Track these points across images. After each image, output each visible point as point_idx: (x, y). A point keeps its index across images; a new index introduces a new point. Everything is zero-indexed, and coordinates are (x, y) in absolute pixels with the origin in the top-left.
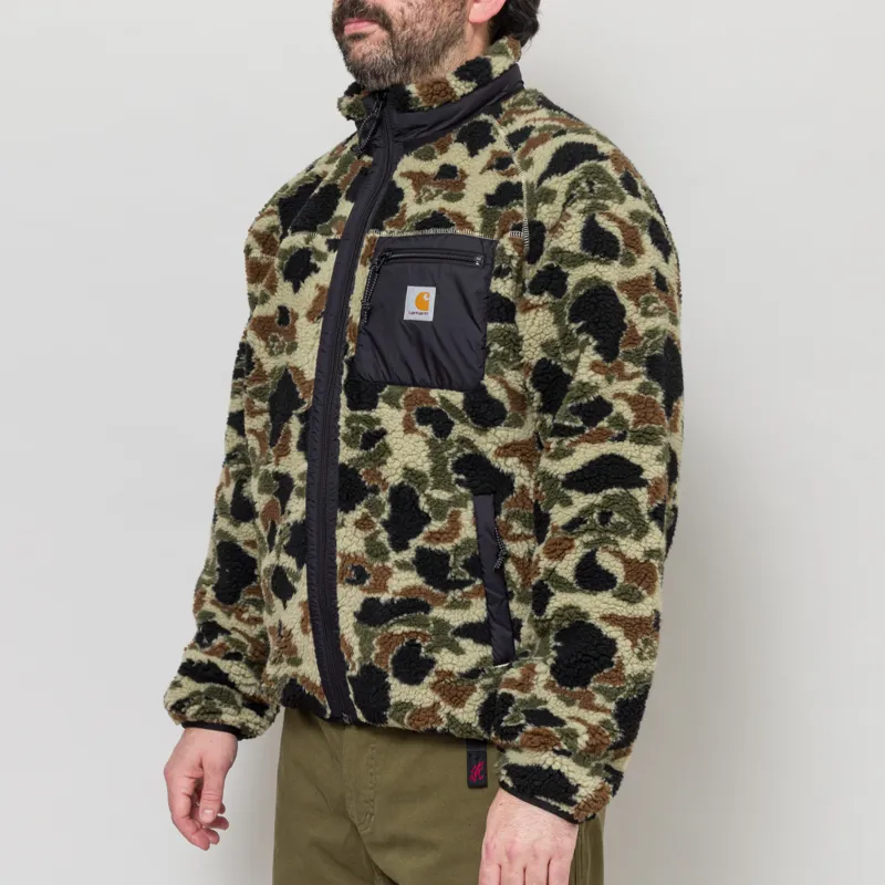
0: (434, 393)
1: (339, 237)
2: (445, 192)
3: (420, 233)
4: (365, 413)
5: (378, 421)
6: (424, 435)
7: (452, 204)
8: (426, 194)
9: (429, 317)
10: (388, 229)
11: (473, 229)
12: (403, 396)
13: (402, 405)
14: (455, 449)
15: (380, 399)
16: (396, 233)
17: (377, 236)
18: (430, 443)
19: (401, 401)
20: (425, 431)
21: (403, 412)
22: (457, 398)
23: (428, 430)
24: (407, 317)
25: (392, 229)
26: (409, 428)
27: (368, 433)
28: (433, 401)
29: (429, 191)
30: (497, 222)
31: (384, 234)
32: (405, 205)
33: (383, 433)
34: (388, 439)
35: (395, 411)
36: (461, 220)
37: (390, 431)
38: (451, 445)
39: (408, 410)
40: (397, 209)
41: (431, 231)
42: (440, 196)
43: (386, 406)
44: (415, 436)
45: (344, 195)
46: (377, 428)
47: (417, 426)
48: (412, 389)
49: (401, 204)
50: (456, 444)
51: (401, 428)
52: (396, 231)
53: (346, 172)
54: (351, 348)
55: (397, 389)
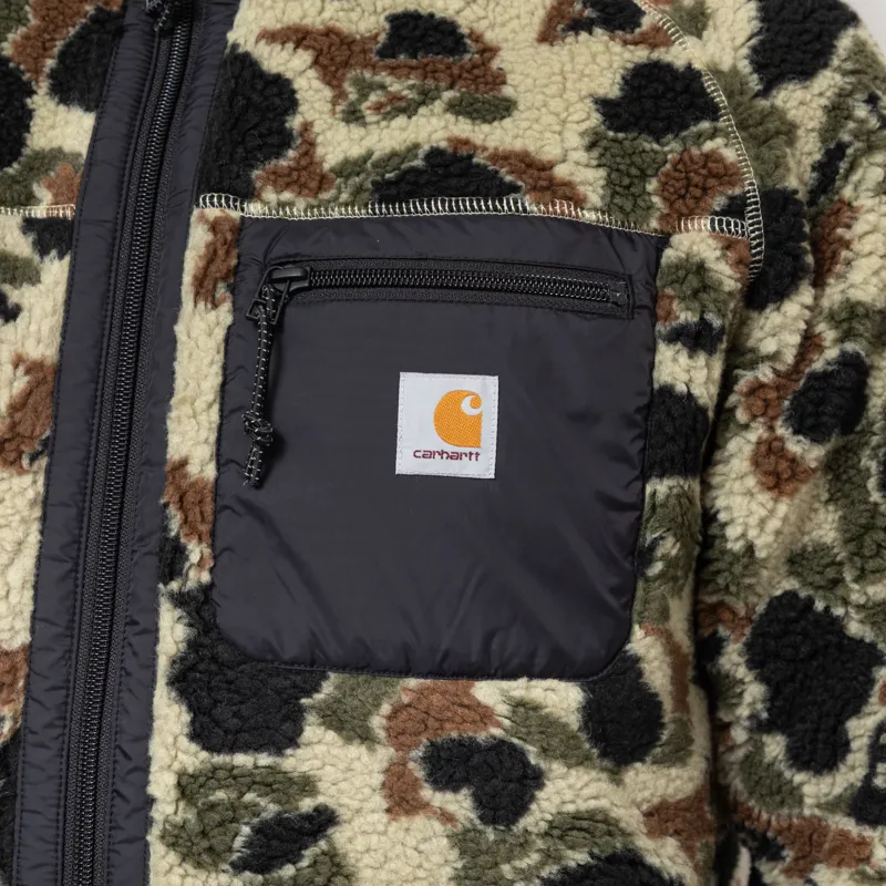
0: (487, 692)
1: (67, 211)
2: (448, 95)
3: (395, 211)
4: (264, 760)
5: (307, 785)
6: (447, 817)
7: (486, 128)
8: (374, 98)
9: (482, 466)
10: (270, 195)
11: (579, 202)
12: (386, 708)
13: (382, 734)
14: (534, 858)
15: (311, 718)
16: (301, 209)
17: (235, 215)
18: (464, 841)
19: (377, 722)
20: (452, 808)
21: (385, 754)
22: (562, 698)
23: (460, 804)
24: (406, 464)
25: (287, 196)
26: (401, 800)
27: (279, 820)
28: (485, 715)
29: (383, 87)
30: (652, 185)
31: (255, 209)
32: (307, 127)
33: (324, 820)
34: (340, 836)
35: (356, 750)
36: (537, 173)
37: (344, 814)
38: (524, 845)
39: (399, 747)
40: (286, 139)
41: (438, 208)
42: (438, 106)
43: (331, 735)
44: (419, 822)
45: (43, 87)
46: (307, 805)
47: (425, 792)
48: (413, 682)
49: (295, 123)
50: (540, 844)
51: (379, 801)
52: (301, 204)
53: (22, 21)
54: (194, 557)
55: (366, 685)
